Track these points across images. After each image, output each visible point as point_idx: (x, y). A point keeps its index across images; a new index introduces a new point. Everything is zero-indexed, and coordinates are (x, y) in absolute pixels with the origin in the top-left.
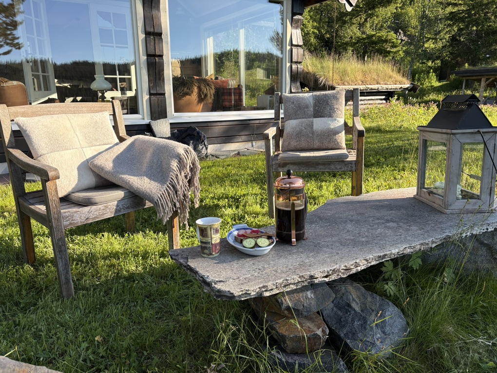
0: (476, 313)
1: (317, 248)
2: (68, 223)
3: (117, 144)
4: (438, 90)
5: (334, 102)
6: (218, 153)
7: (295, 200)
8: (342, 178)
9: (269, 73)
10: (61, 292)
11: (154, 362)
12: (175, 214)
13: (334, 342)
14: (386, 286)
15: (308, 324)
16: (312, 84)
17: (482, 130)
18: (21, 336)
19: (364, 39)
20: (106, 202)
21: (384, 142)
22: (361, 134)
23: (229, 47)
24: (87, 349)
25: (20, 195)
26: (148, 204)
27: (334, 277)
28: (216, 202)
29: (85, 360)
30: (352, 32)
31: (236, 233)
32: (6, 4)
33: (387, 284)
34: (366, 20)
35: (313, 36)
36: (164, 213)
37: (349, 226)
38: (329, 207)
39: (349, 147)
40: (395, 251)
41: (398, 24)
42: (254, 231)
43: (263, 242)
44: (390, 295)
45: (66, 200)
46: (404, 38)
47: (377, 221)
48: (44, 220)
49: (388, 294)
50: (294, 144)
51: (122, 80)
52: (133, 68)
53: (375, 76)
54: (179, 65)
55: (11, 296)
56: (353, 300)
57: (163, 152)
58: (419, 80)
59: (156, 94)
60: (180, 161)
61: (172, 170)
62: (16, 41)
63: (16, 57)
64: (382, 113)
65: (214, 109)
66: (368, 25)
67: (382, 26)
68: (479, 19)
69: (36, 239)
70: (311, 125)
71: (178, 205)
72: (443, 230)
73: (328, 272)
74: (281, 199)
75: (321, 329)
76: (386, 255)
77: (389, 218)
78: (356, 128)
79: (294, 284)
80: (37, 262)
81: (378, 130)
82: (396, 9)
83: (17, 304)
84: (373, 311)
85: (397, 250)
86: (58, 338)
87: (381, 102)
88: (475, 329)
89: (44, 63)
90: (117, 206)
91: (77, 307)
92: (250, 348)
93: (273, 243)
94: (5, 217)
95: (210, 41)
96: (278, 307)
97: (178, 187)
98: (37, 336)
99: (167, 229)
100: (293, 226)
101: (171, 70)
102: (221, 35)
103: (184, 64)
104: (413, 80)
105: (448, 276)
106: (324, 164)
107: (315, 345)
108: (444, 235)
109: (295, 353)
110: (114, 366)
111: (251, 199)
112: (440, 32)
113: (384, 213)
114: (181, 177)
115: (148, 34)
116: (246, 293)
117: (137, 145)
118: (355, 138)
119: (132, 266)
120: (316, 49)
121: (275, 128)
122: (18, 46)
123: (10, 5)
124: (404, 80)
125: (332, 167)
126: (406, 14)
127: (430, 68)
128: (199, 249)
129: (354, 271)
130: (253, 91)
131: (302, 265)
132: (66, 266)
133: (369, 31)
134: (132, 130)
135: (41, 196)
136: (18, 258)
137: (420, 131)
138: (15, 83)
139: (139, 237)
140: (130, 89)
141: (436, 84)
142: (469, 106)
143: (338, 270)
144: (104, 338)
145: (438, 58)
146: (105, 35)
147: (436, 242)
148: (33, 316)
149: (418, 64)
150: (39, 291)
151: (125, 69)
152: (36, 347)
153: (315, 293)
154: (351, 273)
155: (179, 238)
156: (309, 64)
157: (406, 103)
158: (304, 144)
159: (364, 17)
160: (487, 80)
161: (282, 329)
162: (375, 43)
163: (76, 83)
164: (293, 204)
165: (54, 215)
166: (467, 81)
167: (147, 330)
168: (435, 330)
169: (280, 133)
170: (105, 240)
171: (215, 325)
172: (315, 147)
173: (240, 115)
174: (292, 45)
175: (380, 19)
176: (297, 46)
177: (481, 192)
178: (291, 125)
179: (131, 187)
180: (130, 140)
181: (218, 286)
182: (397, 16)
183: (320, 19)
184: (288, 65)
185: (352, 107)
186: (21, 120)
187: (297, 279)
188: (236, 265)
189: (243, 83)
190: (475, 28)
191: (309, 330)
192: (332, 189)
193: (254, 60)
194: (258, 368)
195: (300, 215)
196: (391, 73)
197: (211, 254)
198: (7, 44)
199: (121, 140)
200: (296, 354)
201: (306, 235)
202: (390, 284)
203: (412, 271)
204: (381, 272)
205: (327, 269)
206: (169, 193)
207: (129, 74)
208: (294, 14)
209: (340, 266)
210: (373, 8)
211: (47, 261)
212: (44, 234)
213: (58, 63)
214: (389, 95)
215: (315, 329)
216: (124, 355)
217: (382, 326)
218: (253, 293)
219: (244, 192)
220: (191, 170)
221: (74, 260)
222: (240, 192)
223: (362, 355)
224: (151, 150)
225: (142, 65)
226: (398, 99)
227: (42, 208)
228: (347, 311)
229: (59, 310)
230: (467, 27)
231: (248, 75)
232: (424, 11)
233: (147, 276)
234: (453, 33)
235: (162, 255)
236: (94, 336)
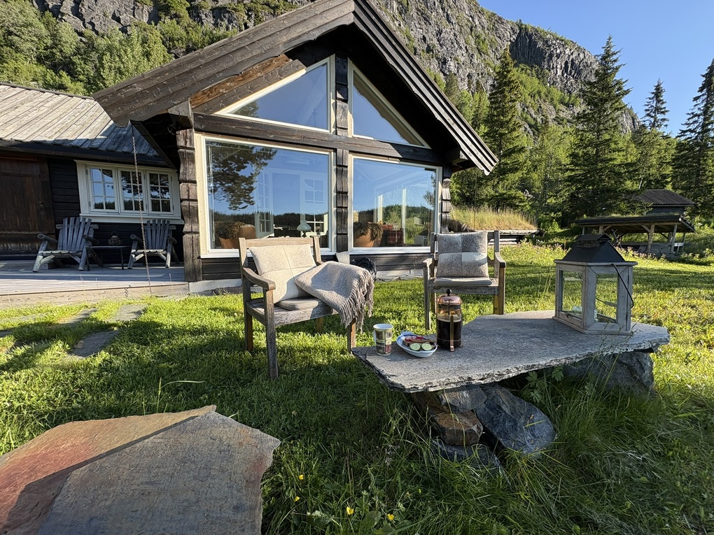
0: (622, 427)
1: (472, 355)
2: (278, 322)
3: (315, 267)
4: (560, 235)
5: (479, 240)
6: (384, 278)
7: (453, 314)
8: (484, 301)
9: (423, 220)
10: (269, 374)
11: (335, 438)
12: (354, 321)
13: (488, 439)
14: (532, 394)
15: (464, 420)
16: (456, 229)
17: (615, 264)
18: (240, 404)
19: (497, 196)
20: (305, 309)
21: (518, 274)
22: (502, 265)
23: (392, 203)
24: (286, 420)
25: (248, 301)
26: (335, 312)
27: (489, 381)
28: (383, 314)
29: (284, 429)
30: (488, 191)
31: (403, 338)
32: (247, 177)
33: (533, 391)
34: (498, 183)
35: (456, 194)
36: (346, 319)
37: (498, 339)
38: (478, 322)
39: (492, 276)
40: (542, 362)
41: (524, 185)
42: (418, 338)
43: (427, 347)
44: (537, 402)
45: (278, 305)
46: (529, 196)
47: (522, 336)
48: (262, 319)
49: (535, 402)
50: (446, 272)
51: (317, 225)
52: (326, 217)
53: (507, 223)
54: (357, 215)
55: (235, 373)
56: (503, 403)
57: (347, 274)
58: (543, 227)
59: (342, 235)
60: (360, 280)
61: (354, 287)
62: (251, 200)
63: (249, 210)
64: (515, 252)
65: (381, 246)
66: (500, 186)
67: (511, 187)
68: (594, 180)
69: (254, 333)
70: (460, 258)
71: (356, 314)
72: (584, 348)
73: (484, 376)
74: (442, 312)
75: (476, 426)
76: (535, 365)
77: (533, 334)
78: (498, 261)
79: (454, 383)
80: (255, 350)
81: (512, 265)
82: (523, 174)
83: (238, 380)
84: (522, 414)
85: (544, 362)
86: (265, 409)
87: (513, 243)
88: (622, 442)
89: (267, 214)
90: (313, 312)
91: (280, 387)
92: (415, 435)
93: (435, 348)
94: (234, 316)
95: (381, 198)
96: (439, 402)
97: (358, 300)
98: (251, 406)
99: (346, 332)
100: (452, 336)
101: (352, 219)
102: (389, 194)
103: (361, 214)
104: (539, 227)
105: (589, 389)
106: (471, 288)
107: (471, 439)
108: (587, 352)
109: (452, 444)
110: (305, 437)
111: (410, 314)
112: (560, 191)
113: (527, 329)
114: (360, 293)
115: (338, 193)
116: (414, 387)
117: (329, 268)
118: (497, 269)
119: (320, 360)
120: (458, 204)
121: (431, 259)
122: (252, 203)
123: (250, 177)
124: (532, 227)
125: (478, 291)
126: (531, 178)
127: (554, 218)
128: (375, 349)
129: (506, 377)
130: (410, 234)
131: (461, 368)
132: (274, 354)
133: (501, 190)
134: (325, 258)
135: (262, 302)
136: (241, 346)
137: (557, 263)
138: (249, 226)
139: (326, 336)
140: (323, 231)
141: (559, 230)
142: (602, 243)
143: (493, 375)
144: (298, 413)
145: (559, 211)
146: (309, 195)
147: (579, 358)
148: (249, 390)
149: (542, 216)
150: (254, 372)
151: (320, 218)
152: (250, 414)
153: (470, 394)
154: (504, 378)
155: (355, 340)
156: (455, 214)
157: (534, 244)
158: (454, 273)
159: (496, 180)
160: (604, 227)
161: (443, 422)
162: (506, 199)
163: (286, 227)
164: (452, 318)
165: (269, 316)
166: (586, 228)
167: (330, 411)
168: (582, 439)
169: (435, 263)
170: (301, 337)
171: (385, 412)
172: (464, 275)
173: (401, 250)
174: (442, 200)
175: (510, 181)
176: (446, 200)
177: (617, 317)
178: (444, 257)
179: (323, 298)
180: (324, 264)
181: (392, 379)
182: (523, 180)
183: (462, 182)
184: (439, 214)
185: (493, 246)
186: (253, 249)
187: (457, 379)
188: (405, 363)
189: (404, 227)
190: (590, 188)
191: (466, 426)
192: (476, 309)
193: (412, 211)
194: (422, 454)
195: (458, 326)
196: (521, 222)
197: (385, 353)
198: (246, 202)
199: (318, 264)
200: (454, 445)
201: (462, 344)
202: (536, 392)
203: (555, 382)
204: (527, 382)
205: (484, 373)
206: (350, 304)
207: (323, 220)
208: (444, 178)
209: (494, 371)
210: (504, 174)
211: (261, 350)
212: (259, 330)
213: (275, 215)
214: (519, 238)
215: (471, 425)
216: (312, 428)
217: (532, 429)
218: (420, 388)
219: (405, 308)
220: (368, 287)
221: (278, 350)
222: (402, 308)
223: (515, 453)
224: (339, 272)
225: (333, 214)
226: (527, 241)
227: (261, 310)
228: (498, 413)
229: (267, 387)
230: (584, 186)
231: (407, 222)
232: (546, 176)
233: (330, 367)
234: (572, 191)
235: (343, 352)
236: (291, 411)
